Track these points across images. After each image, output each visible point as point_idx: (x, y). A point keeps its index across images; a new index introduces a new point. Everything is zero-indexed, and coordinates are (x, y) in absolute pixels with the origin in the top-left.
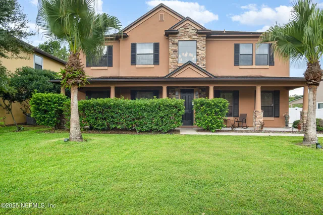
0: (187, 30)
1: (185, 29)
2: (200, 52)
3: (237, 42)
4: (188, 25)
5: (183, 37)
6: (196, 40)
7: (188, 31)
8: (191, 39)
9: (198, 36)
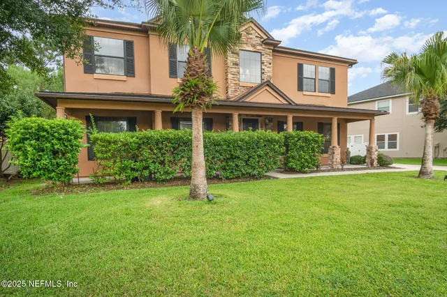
0: (251, 36)
1: (248, 34)
2: (266, 69)
3: (301, 62)
4: (251, 29)
5: (245, 46)
6: (261, 53)
7: (251, 38)
8: (255, 50)
9: (263, 46)
